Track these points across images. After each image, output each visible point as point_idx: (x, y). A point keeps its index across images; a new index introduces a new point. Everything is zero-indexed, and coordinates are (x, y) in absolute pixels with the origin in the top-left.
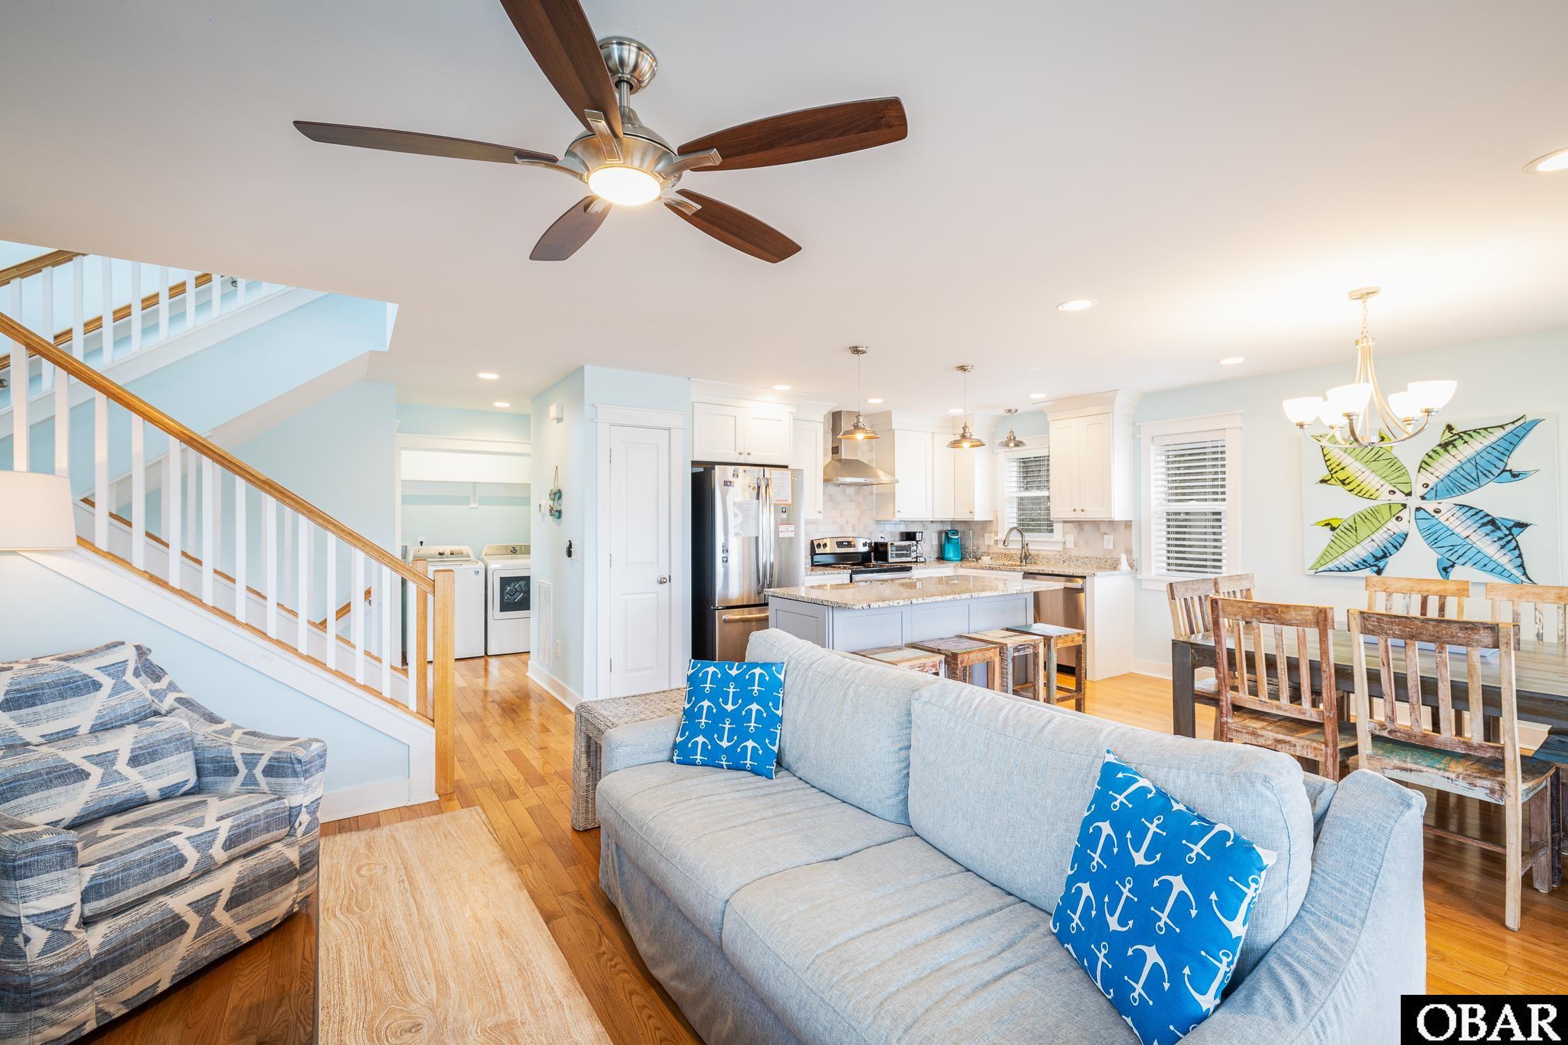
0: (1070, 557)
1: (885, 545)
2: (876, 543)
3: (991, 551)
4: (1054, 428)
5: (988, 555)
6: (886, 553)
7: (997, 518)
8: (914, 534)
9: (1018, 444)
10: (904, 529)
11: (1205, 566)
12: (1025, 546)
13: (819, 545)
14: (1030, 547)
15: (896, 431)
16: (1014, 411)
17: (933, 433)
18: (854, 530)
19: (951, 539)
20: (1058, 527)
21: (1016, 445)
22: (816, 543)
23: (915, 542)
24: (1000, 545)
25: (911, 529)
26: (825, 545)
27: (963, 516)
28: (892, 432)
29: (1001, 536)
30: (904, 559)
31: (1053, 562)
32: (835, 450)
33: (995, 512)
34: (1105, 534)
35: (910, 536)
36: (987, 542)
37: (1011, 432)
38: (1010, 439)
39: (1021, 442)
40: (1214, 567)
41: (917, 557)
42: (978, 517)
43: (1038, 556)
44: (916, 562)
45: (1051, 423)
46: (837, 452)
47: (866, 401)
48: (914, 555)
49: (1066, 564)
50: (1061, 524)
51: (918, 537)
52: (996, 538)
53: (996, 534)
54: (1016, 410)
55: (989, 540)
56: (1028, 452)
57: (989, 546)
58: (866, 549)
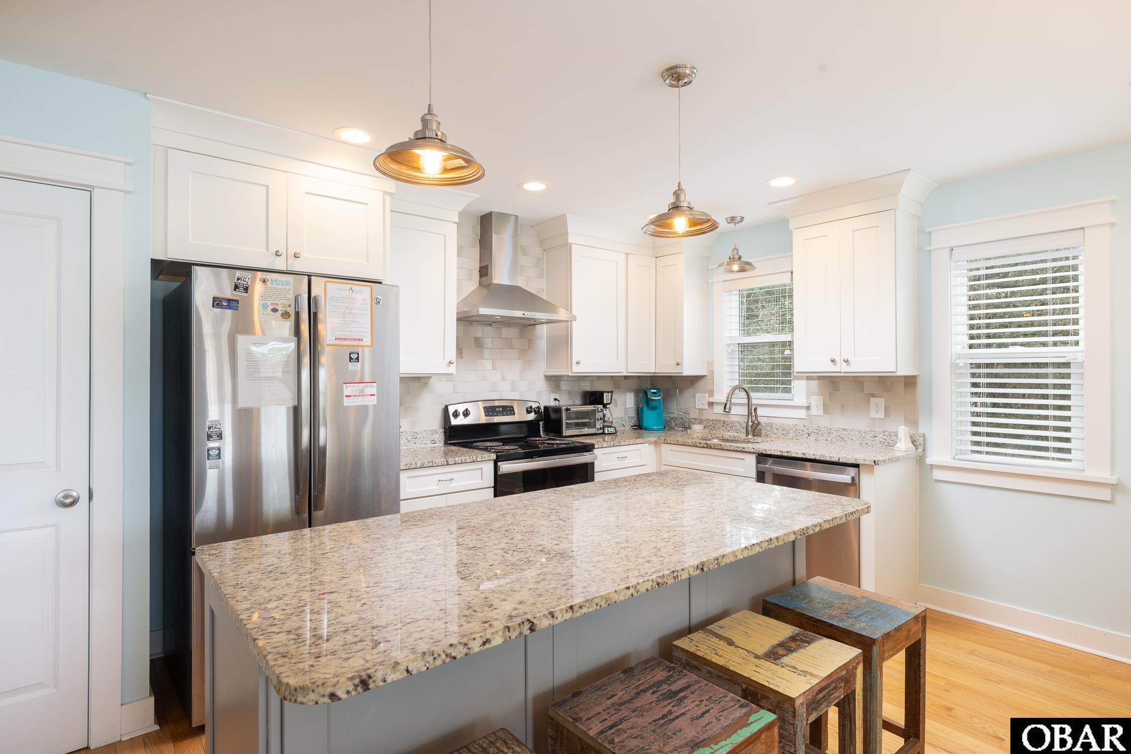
0: (818, 429)
1: (558, 410)
2: (546, 408)
3: (704, 417)
4: (798, 238)
5: (701, 422)
6: (559, 422)
7: (713, 372)
8: (601, 394)
9: (745, 267)
10: (587, 387)
11: (1046, 449)
12: (752, 410)
13: (456, 414)
14: (760, 412)
15: (574, 247)
16: (738, 219)
17: (627, 254)
18: (513, 389)
19: (652, 400)
20: (799, 387)
21: (742, 270)
22: (451, 410)
23: (601, 407)
24: (719, 409)
25: (598, 387)
26: (466, 414)
27: (666, 368)
28: (567, 247)
29: (720, 396)
30: (586, 431)
31: (792, 434)
32: (484, 271)
33: (710, 364)
34: (874, 396)
35: (595, 398)
36: (699, 405)
37: (736, 249)
38: (732, 260)
39: (748, 263)
40: (1060, 450)
41: (603, 428)
42: (688, 370)
43: (771, 425)
44: (603, 433)
45: (794, 231)
46: (486, 275)
47: (520, 185)
48: (599, 425)
49: (812, 438)
50: (804, 382)
51: (606, 398)
52: (711, 400)
53: (711, 394)
54: (742, 219)
55: (700, 400)
56: (757, 281)
57: (701, 410)
58: (532, 416)
